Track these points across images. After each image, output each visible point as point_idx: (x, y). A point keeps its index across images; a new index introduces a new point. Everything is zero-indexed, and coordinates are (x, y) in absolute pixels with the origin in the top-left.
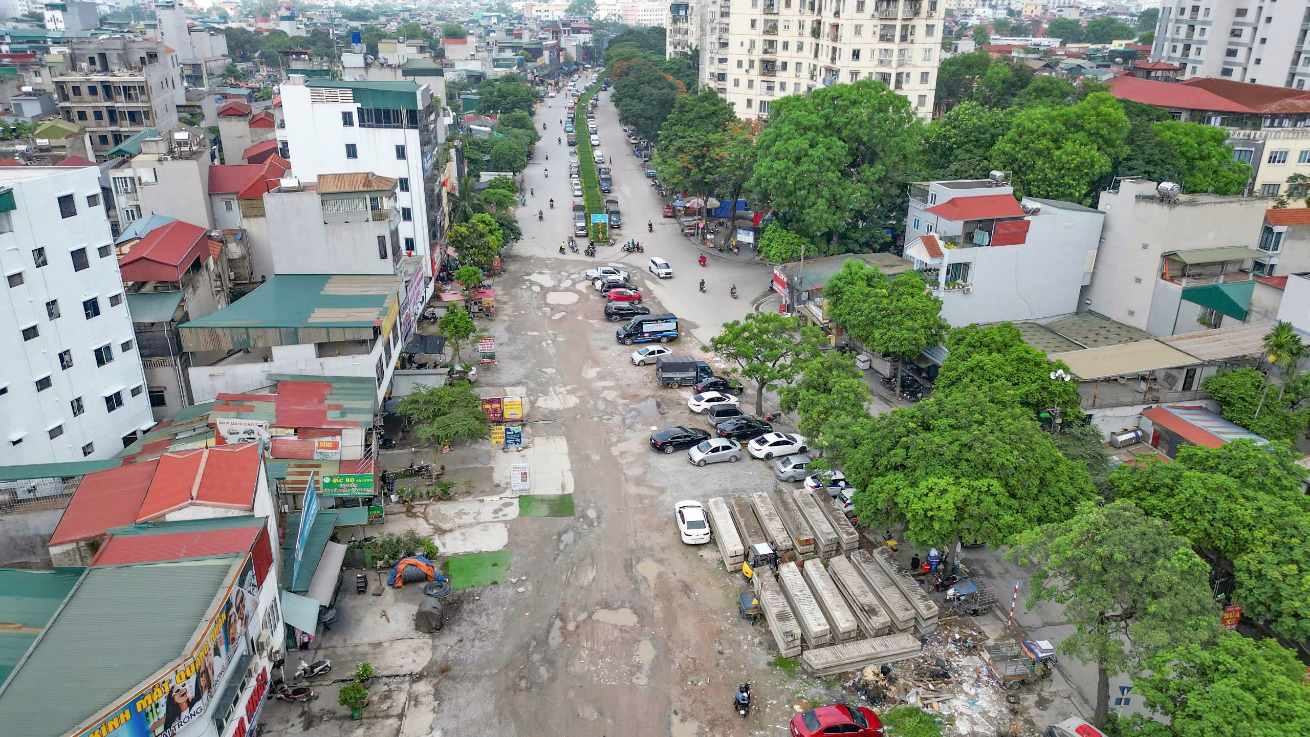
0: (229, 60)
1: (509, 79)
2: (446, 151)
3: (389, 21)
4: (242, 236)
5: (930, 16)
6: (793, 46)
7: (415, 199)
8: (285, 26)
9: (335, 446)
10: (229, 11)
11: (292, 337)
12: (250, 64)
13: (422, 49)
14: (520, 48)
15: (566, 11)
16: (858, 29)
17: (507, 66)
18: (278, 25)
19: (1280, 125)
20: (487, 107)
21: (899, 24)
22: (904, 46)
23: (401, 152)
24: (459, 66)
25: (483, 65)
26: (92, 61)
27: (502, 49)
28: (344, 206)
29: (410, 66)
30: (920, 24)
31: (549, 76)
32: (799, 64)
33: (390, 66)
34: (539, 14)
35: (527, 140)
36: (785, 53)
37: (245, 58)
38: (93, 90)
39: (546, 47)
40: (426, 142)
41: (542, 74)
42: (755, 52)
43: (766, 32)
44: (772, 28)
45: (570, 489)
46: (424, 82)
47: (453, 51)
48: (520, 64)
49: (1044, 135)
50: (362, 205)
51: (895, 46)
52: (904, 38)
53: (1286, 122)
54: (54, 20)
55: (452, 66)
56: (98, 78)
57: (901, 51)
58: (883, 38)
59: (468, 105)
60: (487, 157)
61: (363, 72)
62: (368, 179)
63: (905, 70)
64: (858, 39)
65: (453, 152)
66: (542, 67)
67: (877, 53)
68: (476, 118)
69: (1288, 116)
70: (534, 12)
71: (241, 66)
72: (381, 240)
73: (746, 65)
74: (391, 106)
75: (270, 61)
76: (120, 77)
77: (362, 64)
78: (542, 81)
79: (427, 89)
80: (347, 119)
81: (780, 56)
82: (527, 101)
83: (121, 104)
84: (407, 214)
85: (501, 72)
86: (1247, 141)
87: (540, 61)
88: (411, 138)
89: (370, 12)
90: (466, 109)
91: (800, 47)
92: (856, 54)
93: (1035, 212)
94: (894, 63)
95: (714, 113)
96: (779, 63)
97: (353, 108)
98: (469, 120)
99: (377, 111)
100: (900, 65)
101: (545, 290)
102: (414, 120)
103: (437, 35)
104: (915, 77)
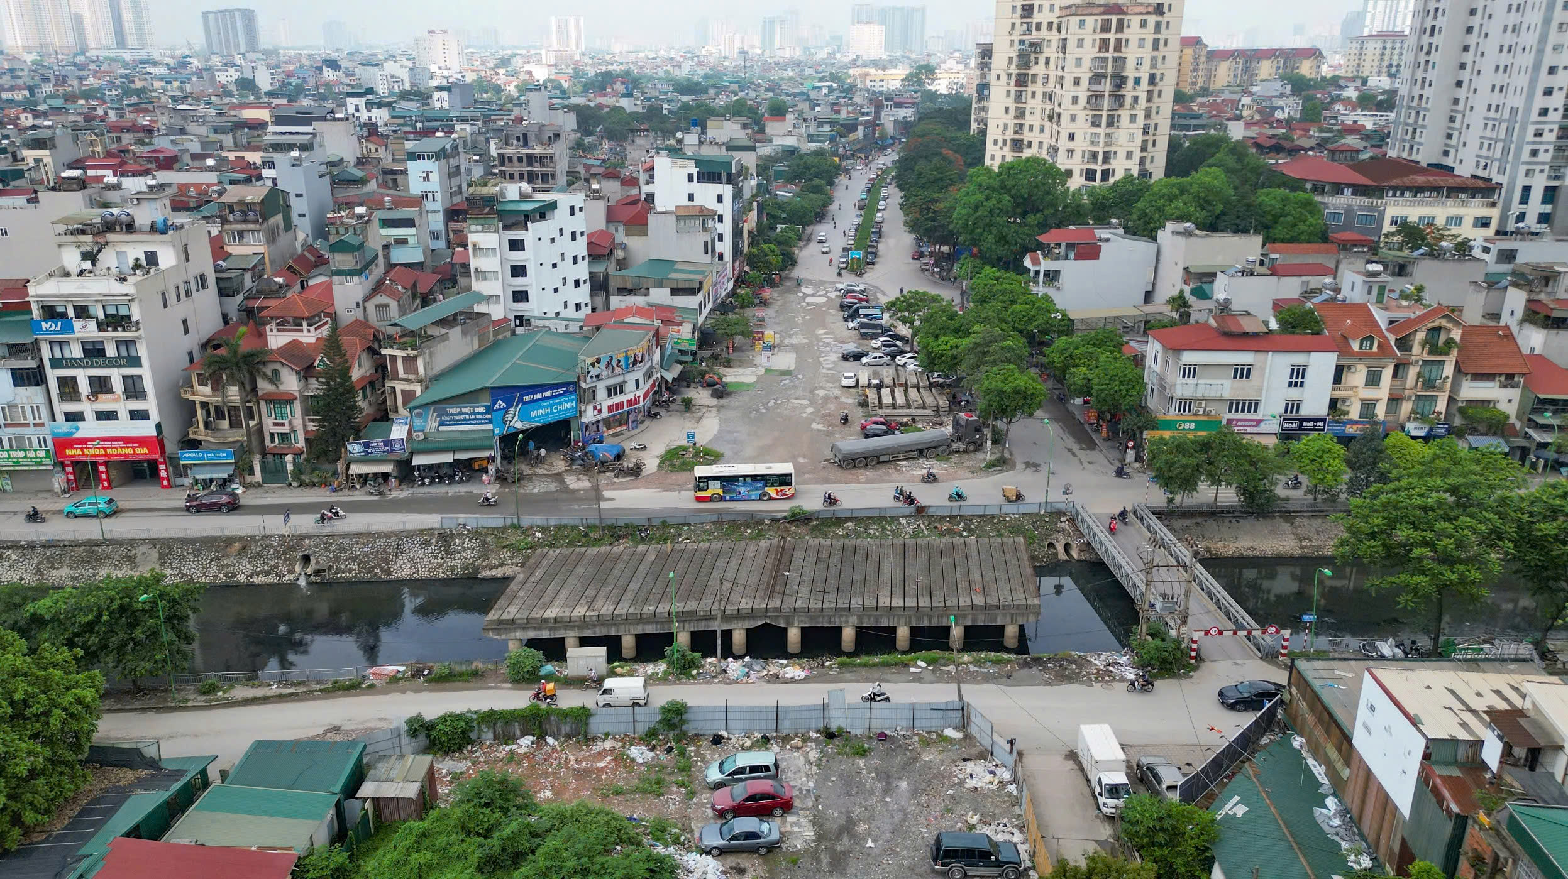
0: (579, 135)
1: (819, 153)
2: (751, 203)
3: (717, 94)
4: (623, 247)
5: (1132, 108)
6: (1036, 129)
7: (726, 228)
8: (624, 103)
9: (679, 331)
10: (563, 82)
11: (660, 284)
12: (594, 138)
13: (745, 126)
14: (838, 123)
15: (903, 80)
16: (1073, 118)
17: (819, 142)
18: (618, 101)
19: (1402, 195)
20: (791, 178)
21: (1104, 114)
22: (1109, 130)
23: (720, 199)
24: (778, 141)
25: (798, 140)
26: (518, 139)
27: (820, 125)
28: (689, 222)
29: (731, 144)
30: (1125, 114)
31: (860, 150)
32: (1040, 143)
33: (717, 144)
34: (873, 84)
35: (820, 203)
36: (1030, 134)
37: (590, 133)
38: (520, 159)
39: (861, 123)
40: (737, 195)
41: (854, 148)
42: (1007, 133)
43: (1016, 117)
44: (1021, 114)
45: (792, 368)
46: (738, 155)
47: (773, 128)
48: (833, 140)
49: (1163, 196)
50: (698, 223)
51: (1102, 131)
52: (1110, 124)
53: (1407, 194)
54: (441, 99)
55: (771, 141)
56: (525, 151)
57: (1108, 135)
58: (1093, 124)
59: (779, 175)
60: (784, 215)
61: (697, 148)
62: (702, 209)
63: (1112, 149)
64: (1073, 125)
65: (755, 204)
66: (857, 140)
67: (1089, 136)
68: (784, 186)
69: (1409, 189)
70: (868, 82)
71: (588, 140)
72: (706, 243)
73: (1000, 143)
74: (716, 170)
75: (610, 135)
76: (538, 150)
77: (697, 142)
78: (853, 155)
79: (740, 160)
80: (690, 178)
81: (1027, 136)
82: (828, 172)
83: (537, 169)
84: (721, 238)
85: (814, 146)
86: (1371, 208)
87: (852, 136)
88: (727, 190)
89: (700, 83)
90: (776, 179)
91: (1042, 130)
92: (1072, 137)
93: (1107, 240)
94: (1102, 144)
95: (941, 179)
96: (1026, 142)
97: (694, 171)
98: (777, 188)
99: (708, 173)
100: (1107, 144)
101: (806, 295)
102: (730, 179)
103: (762, 109)
104: (1122, 154)
